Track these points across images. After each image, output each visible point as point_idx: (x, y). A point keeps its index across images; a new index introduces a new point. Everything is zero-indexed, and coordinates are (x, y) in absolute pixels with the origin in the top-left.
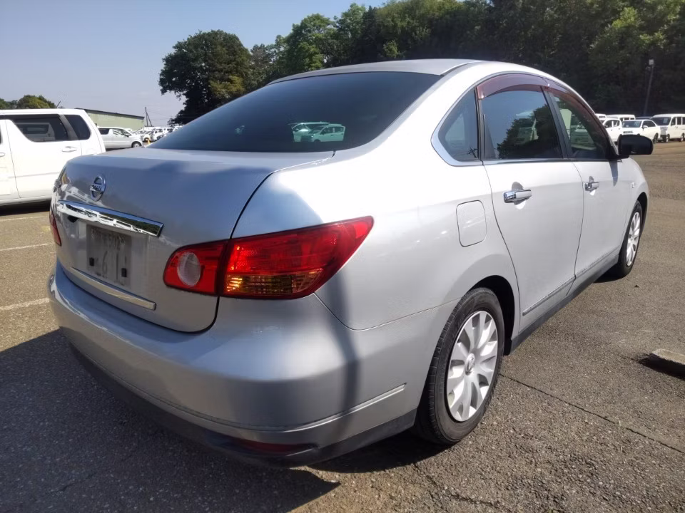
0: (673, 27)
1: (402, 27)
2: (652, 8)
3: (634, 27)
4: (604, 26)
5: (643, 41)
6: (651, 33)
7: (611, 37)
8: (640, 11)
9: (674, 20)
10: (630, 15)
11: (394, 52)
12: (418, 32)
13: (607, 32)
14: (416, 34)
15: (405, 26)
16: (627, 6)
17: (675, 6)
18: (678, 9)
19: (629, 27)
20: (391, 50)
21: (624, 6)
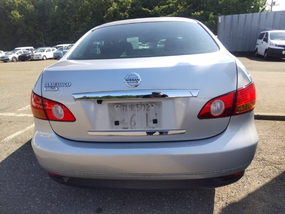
0: (130, 11)
1: (19, 4)
2: (121, 3)
3: (117, 10)
4: (107, 9)
5: (121, 15)
6: (124, 13)
7: (110, 13)
8: (118, 4)
9: (129, 8)
10: (115, 5)
11: (18, 16)
12: (28, 6)
13: (109, 12)
14: (26, 7)
15: (20, 3)
16: (114, 2)
17: (129, 3)
18: (130, 5)
19: (115, 10)
20: (15, 14)
21: (113, 2)
